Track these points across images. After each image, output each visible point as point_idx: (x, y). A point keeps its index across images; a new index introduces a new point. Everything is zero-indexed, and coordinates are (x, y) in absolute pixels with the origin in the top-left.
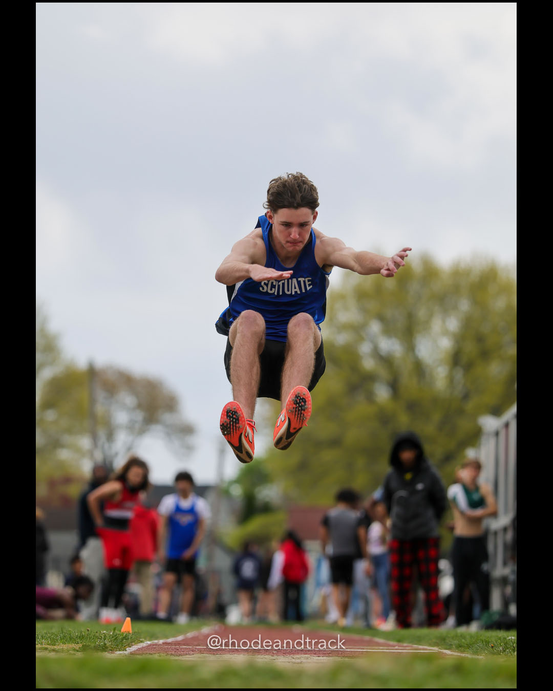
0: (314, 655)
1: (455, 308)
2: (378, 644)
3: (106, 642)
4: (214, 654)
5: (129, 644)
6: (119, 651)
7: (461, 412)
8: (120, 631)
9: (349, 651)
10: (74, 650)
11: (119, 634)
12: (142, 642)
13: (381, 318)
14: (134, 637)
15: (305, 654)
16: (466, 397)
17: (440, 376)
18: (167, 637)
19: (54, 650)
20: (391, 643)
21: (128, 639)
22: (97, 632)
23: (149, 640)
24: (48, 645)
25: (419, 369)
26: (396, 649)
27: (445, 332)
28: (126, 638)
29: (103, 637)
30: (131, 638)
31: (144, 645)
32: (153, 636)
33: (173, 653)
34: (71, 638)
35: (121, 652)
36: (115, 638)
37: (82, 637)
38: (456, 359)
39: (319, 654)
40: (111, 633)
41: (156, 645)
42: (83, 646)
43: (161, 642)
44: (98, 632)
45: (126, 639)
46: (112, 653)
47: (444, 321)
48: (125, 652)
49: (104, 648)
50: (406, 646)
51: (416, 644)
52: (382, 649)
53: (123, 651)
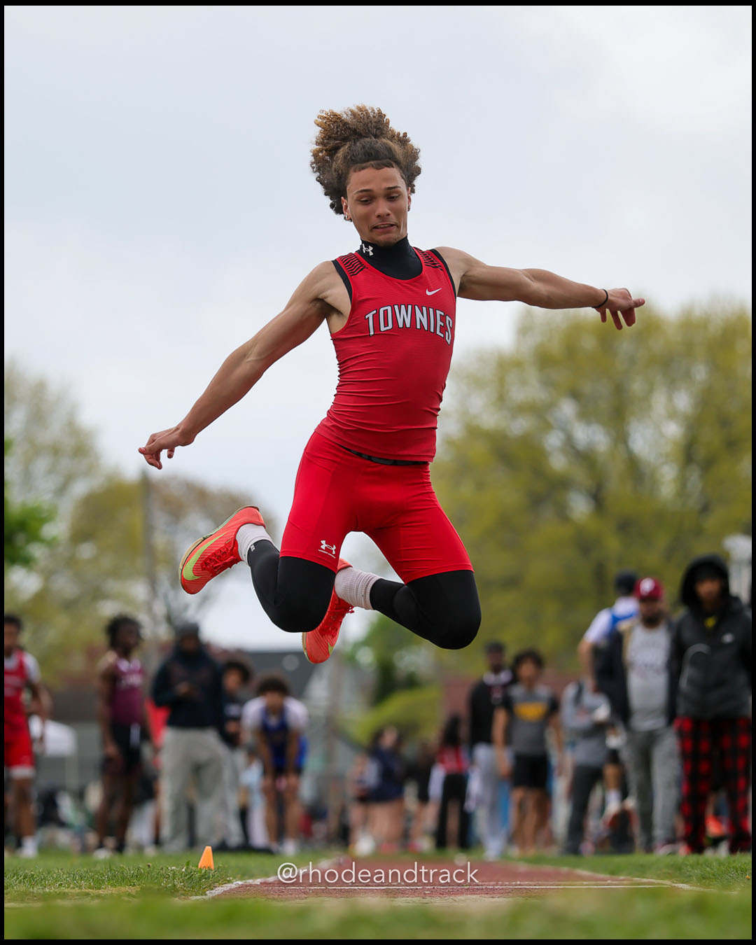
0: (486, 896)
1: (688, 375)
2: (582, 878)
3: (176, 883)
4: (336, 897)
5: (210, 886)
6: (196, 895)
7: (698, 532)
8: (197, 866)
9: (538, 889)
10: (129, 895)
11: (195, 872)
12: (229, 882)
13: (575, 395)
14: (217, 874)
15: (471, 894)
16: (705, 509)
17: (668, 477)
18: (267, 875)
19: (98, 896)
20: (601, 876)
21: (209, 878)
22: (162, 869)
23: (241, 880)
24: (90, 888)
25: (635, 469)
26: (608, 885)
27: (673, 415)
28: (205, 876)
29: (171, 875)
30: (213, 876)
31: (233, 886)
32: (245, 874)
33: (276, 896)
34: (124, 878)
35: (198, 897)
36: (189, 877)
37: (139, 876)
38: (689, 453)
39: (494, 893)
40: (183, 870)
41: (251, 885)
42: (141, 888)
43: (258, 881)
44: (164, 869)
45: (206, 879)
46: (185, 899)
47: (670, 399)
48: (204, 897)
49: (174, 891)
50: (623, 880)
51: (639, 877)
52: (586, 885)
53: (202, 895)
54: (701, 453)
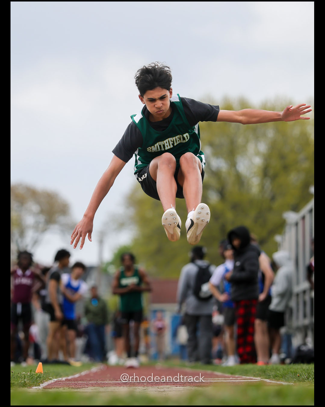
0: (173, 386)
1: (264, 135)
2: (217, 376)
3: (26, 381)
4: (102, 387)
5: (41, 381)
6: (35, 386)
7: (270, 209)
8: (35, 372)
11: (34, 375)
12: (50, 379)
13: (211, 144)
14: (45, 376)
15: (166, 385)
16: (273, 198)
17: (255, 183)
18: (68, 375)
20: (227, 375)
21: (41, 377)
22: (18, 374)
23: (56, 378)
25: (240, 180)
26: (231, 380)
27: (257, 153)
28: (39, 377)
29: (23, 377)
30: (43, 377)
31: (52, 381)
32: (58, 375)
33: (73, 387)
35: (36, 387)
36: (31, 377)
38: (265, 172)
40: (29, 374)
41: (61, 381)
43: (64, 379)
44: (20, 373)
45: (39, 378)
46: (30, 388)
47: (256, 146)
48: (39, 387)
49: (24, 385)
50: (238, 377)
51: (245, 376)
52: (221, 380)
53: (38, 386)
54: (271, 172)
